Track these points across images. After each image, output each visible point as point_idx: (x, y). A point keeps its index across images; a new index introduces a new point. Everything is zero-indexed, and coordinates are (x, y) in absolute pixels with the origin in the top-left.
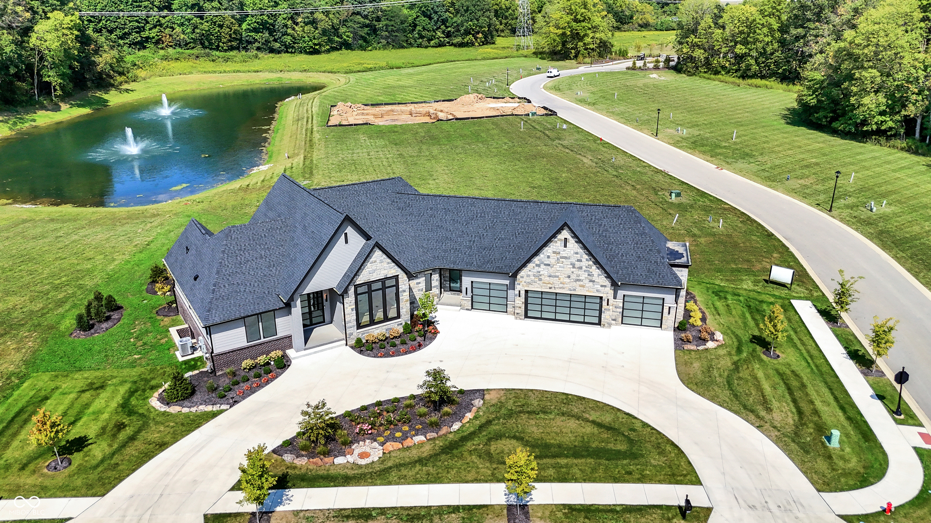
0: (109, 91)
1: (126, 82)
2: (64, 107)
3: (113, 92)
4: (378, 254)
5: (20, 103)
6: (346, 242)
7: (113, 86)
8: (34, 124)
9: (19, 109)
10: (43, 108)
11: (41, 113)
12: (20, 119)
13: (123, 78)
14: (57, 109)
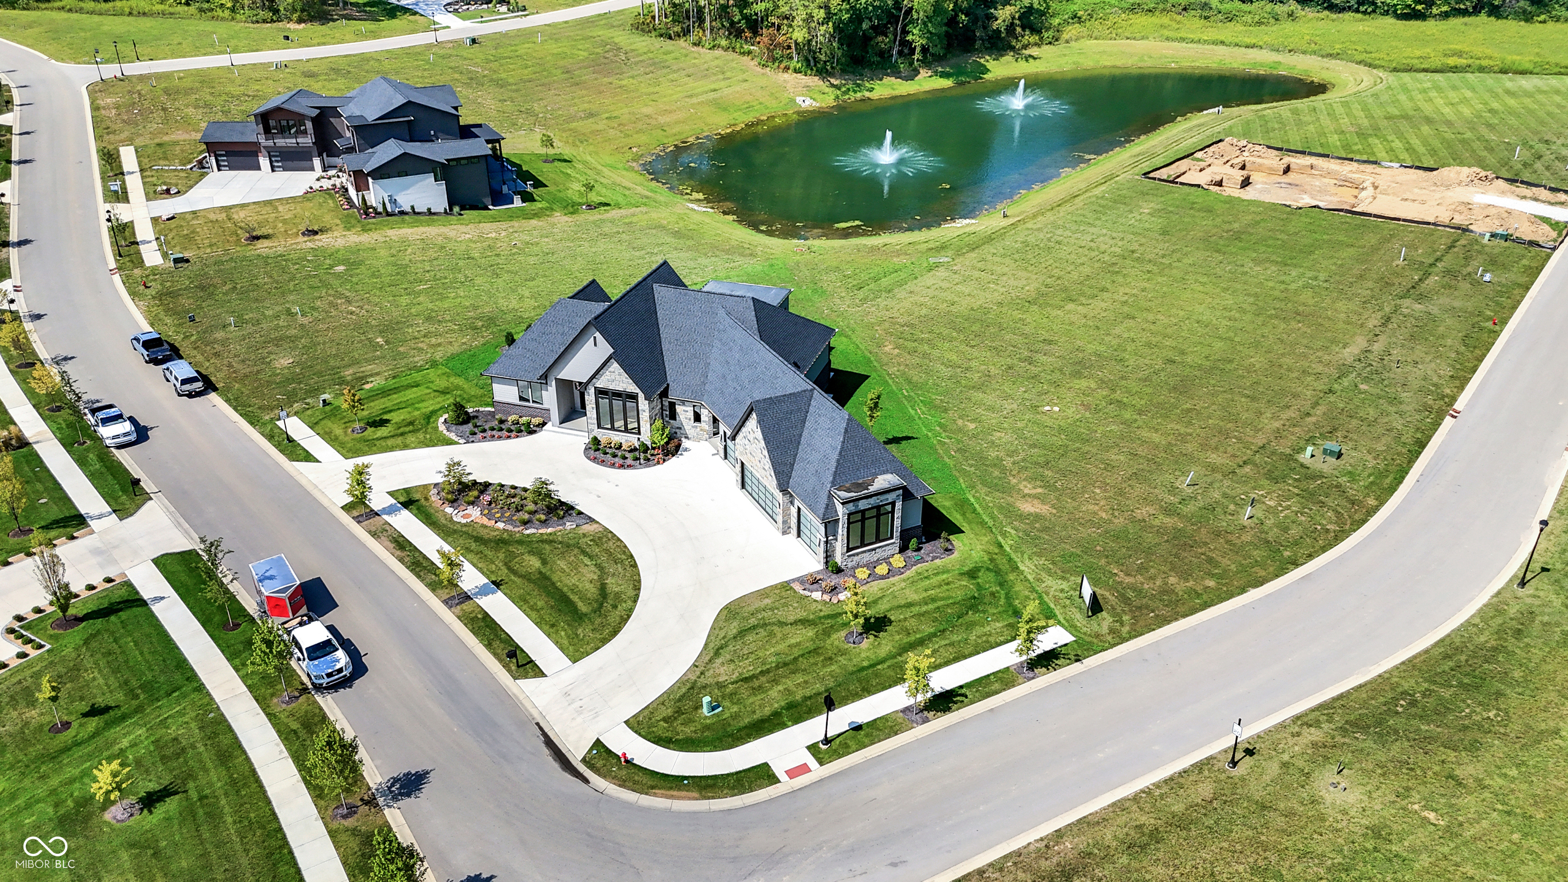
0: (1002, 56)
1: (1036, 44)
2: (924, 73)
3: (1008, 58)
4: (615, 366)
5: (870, 65)
6: (595, 345)
7: (1013, 48)
8: (867, 94)
9: (867, 72)
10: (897, 74)
11: (888, 80)
12: (858, 86)
13: (1034, 38)
14: (910, 78)
